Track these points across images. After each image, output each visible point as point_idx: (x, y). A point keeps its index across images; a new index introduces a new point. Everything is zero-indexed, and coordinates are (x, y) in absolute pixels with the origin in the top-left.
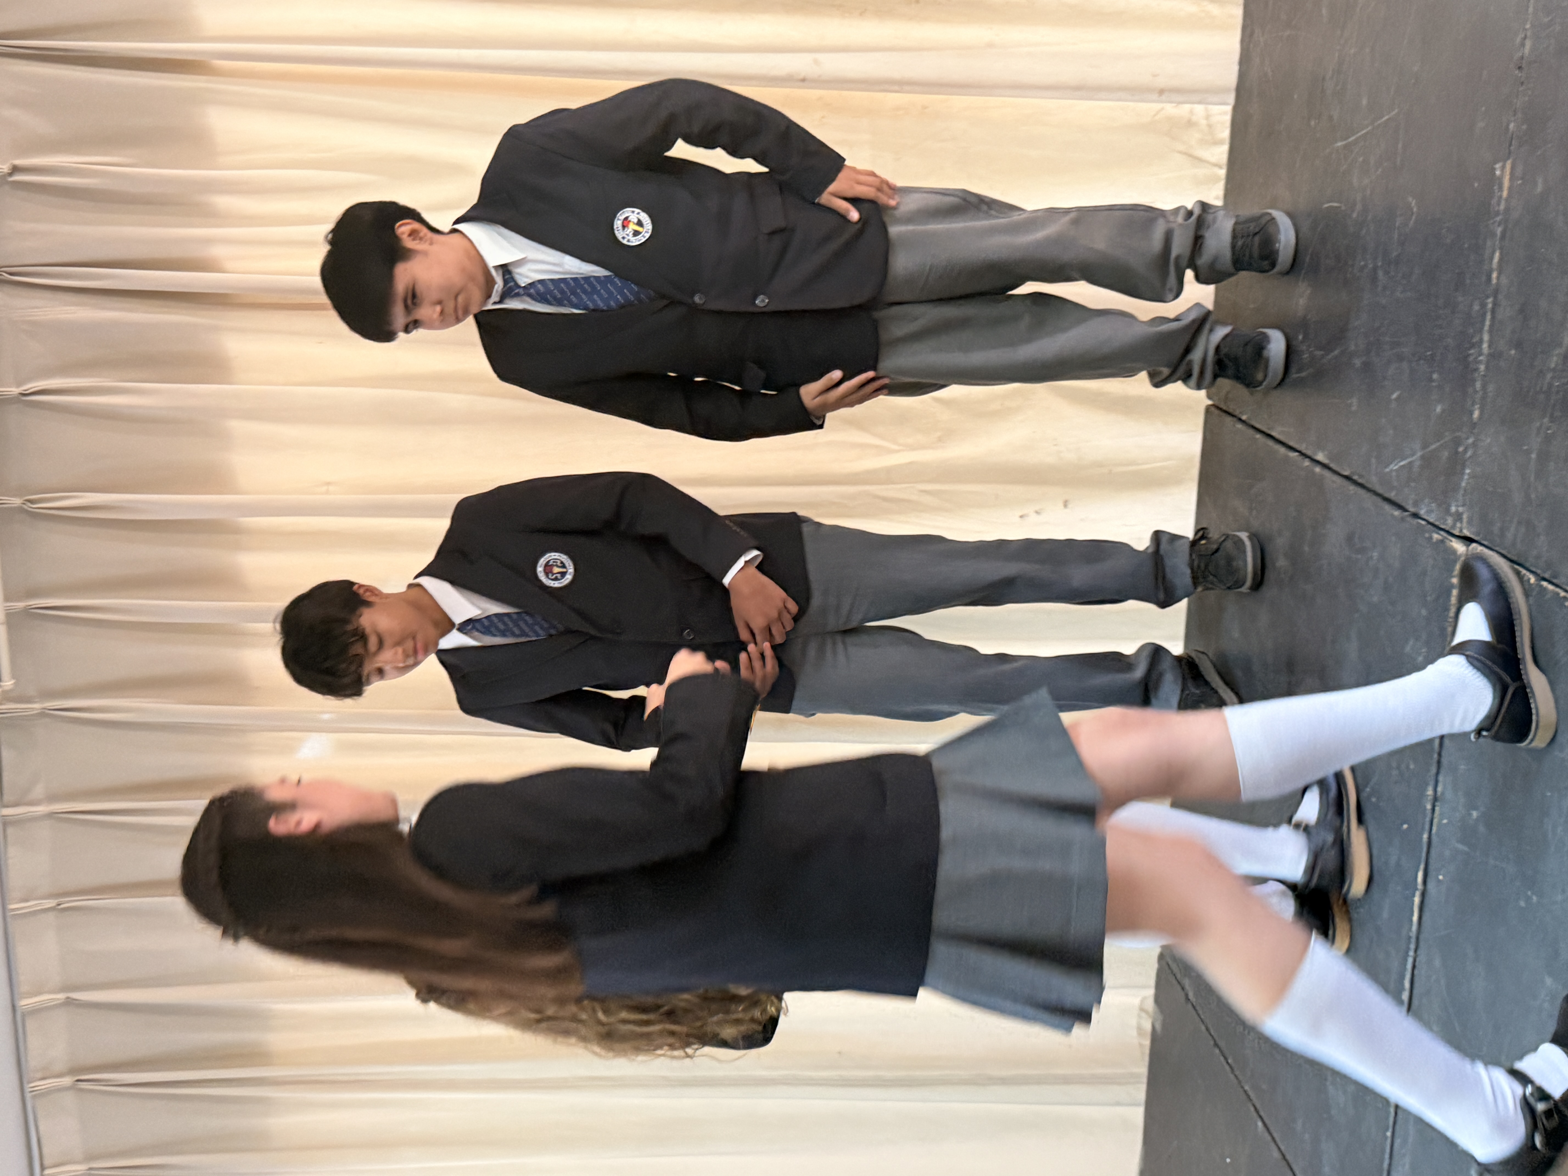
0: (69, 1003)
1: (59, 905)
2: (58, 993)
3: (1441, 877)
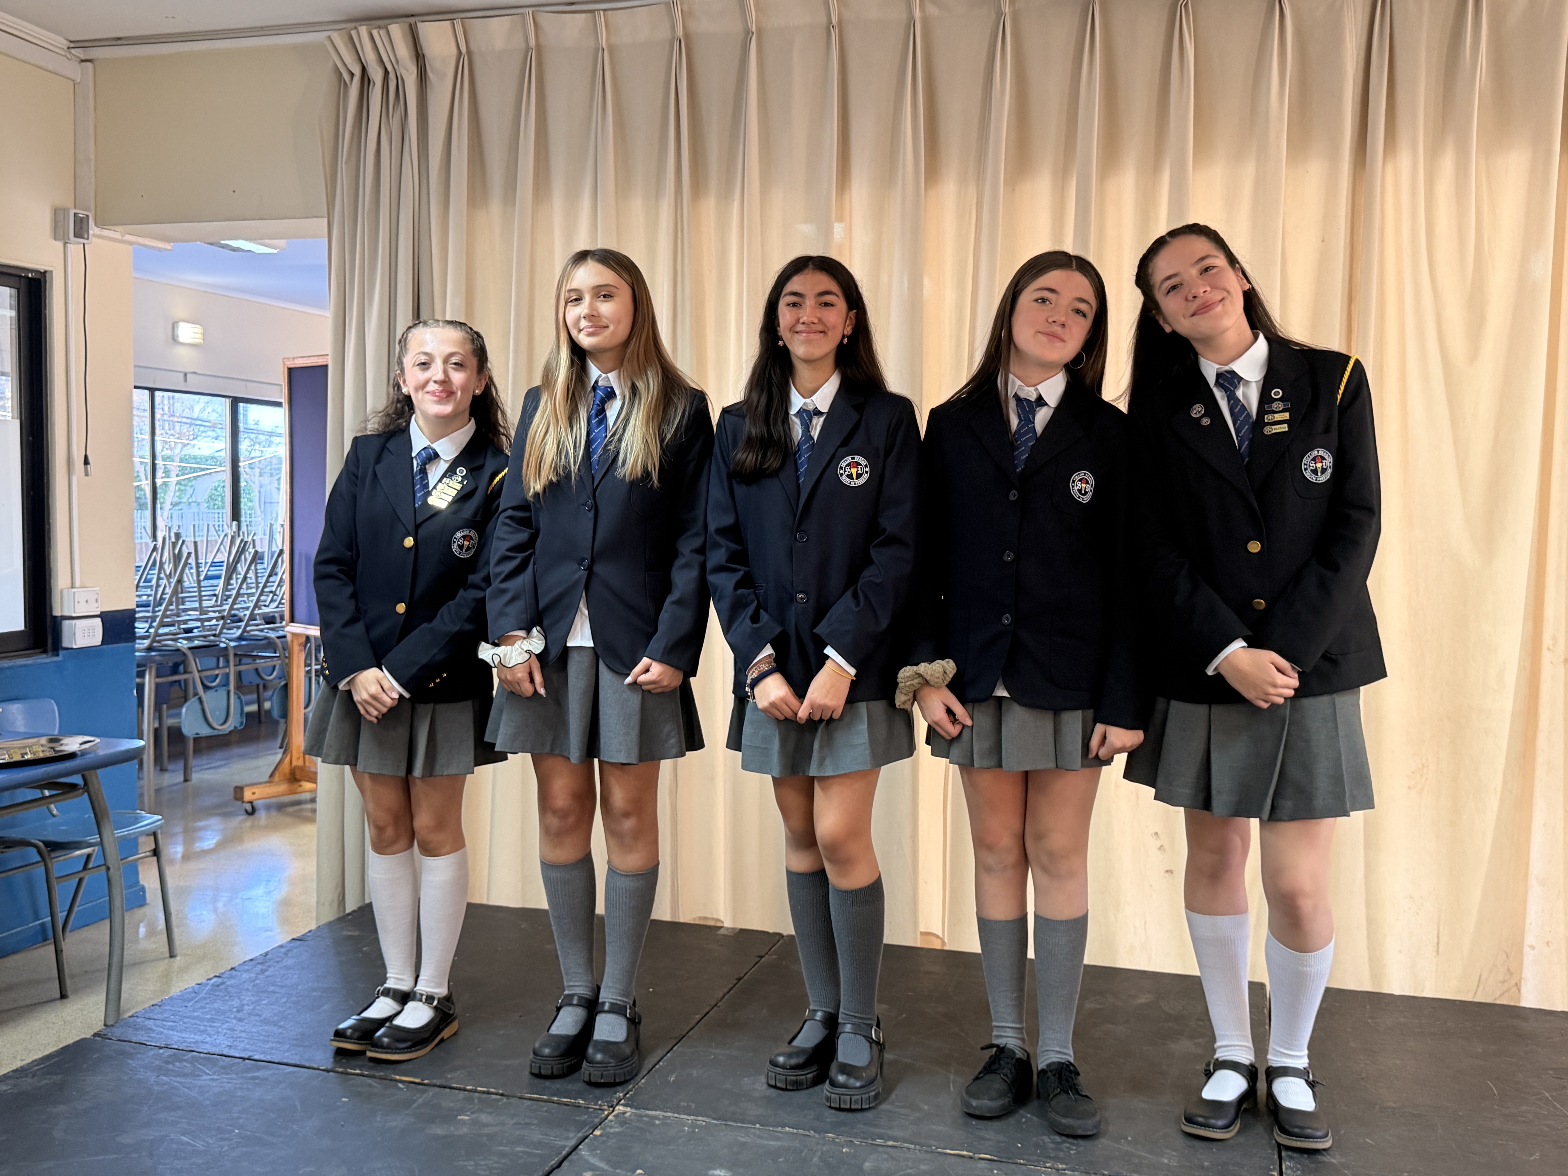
0: (747, 34)
1: (833, 28)
2: (756, 26)
3: (995, 1172)
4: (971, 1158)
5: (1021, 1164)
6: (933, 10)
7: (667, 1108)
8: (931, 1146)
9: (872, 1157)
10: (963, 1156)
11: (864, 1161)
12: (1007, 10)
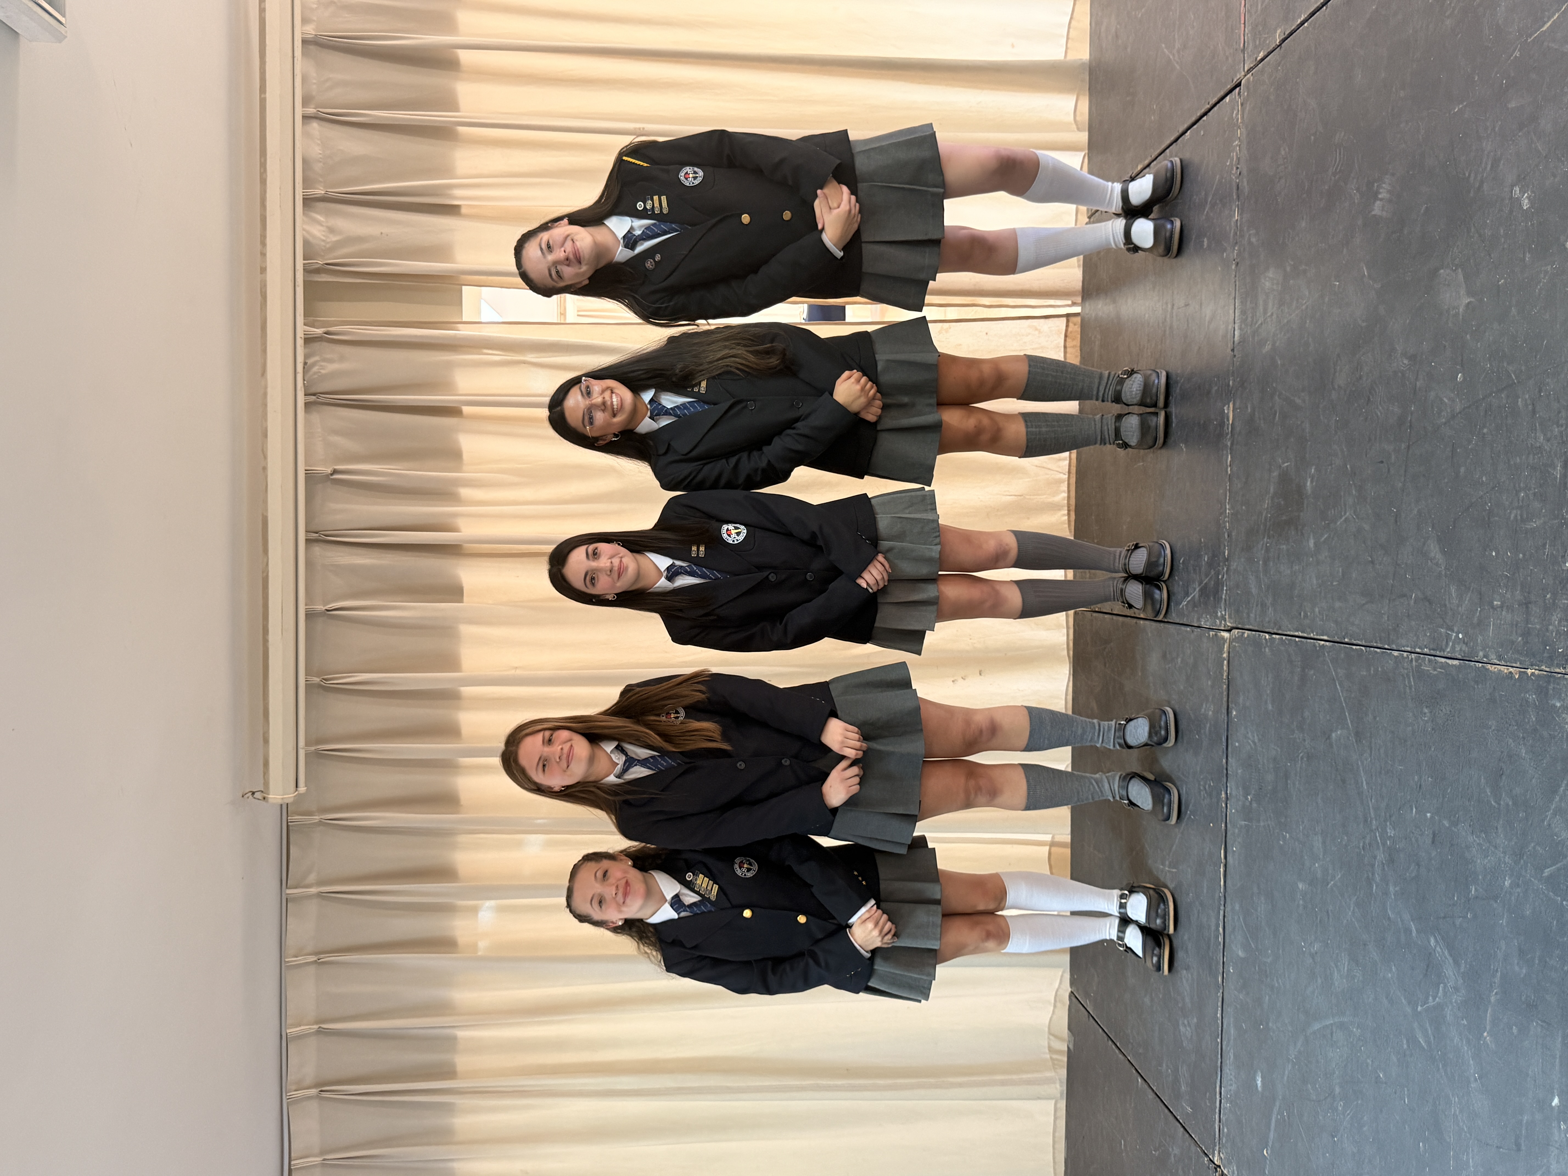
0: (320, 1032)
1: (319, 959)
2: (313, 1025)
3: (1234, 849)
4: (1225, 866)
5: (1226, 826)
6: (312, 878)
7: (1212, 1118)
8: (1220, 897)
9: (1234, 948)
10: (1225, 871)
11: (1238, 955)
12: (316, 818)
